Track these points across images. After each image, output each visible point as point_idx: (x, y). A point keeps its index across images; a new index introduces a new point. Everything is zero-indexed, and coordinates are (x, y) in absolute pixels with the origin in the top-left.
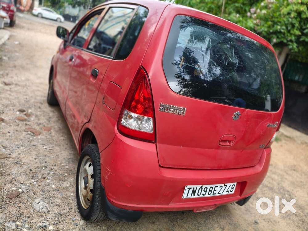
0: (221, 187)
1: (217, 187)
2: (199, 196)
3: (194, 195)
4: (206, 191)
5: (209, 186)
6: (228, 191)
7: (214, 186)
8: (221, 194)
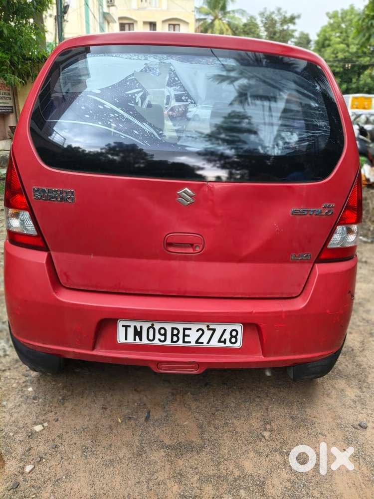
0: (200, 332)
1: (190, 329)
2: (152, 342)
3: (141, 340)
4: (165, 335)
5: (168, 327)
6: (222, 340)
7: (181, 327)
8: (205, 344)
